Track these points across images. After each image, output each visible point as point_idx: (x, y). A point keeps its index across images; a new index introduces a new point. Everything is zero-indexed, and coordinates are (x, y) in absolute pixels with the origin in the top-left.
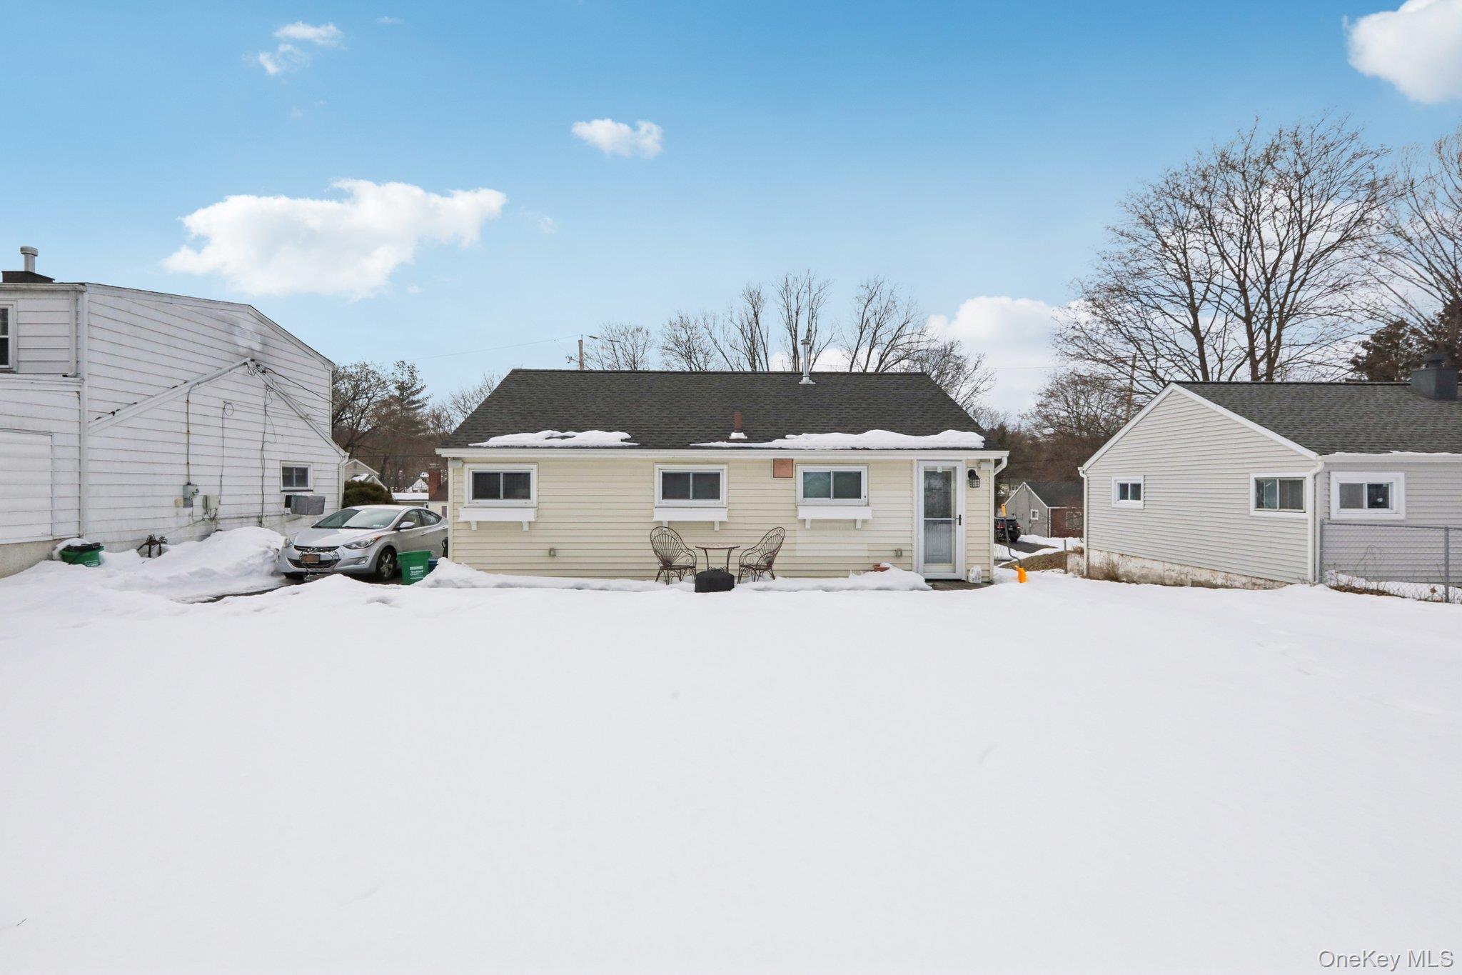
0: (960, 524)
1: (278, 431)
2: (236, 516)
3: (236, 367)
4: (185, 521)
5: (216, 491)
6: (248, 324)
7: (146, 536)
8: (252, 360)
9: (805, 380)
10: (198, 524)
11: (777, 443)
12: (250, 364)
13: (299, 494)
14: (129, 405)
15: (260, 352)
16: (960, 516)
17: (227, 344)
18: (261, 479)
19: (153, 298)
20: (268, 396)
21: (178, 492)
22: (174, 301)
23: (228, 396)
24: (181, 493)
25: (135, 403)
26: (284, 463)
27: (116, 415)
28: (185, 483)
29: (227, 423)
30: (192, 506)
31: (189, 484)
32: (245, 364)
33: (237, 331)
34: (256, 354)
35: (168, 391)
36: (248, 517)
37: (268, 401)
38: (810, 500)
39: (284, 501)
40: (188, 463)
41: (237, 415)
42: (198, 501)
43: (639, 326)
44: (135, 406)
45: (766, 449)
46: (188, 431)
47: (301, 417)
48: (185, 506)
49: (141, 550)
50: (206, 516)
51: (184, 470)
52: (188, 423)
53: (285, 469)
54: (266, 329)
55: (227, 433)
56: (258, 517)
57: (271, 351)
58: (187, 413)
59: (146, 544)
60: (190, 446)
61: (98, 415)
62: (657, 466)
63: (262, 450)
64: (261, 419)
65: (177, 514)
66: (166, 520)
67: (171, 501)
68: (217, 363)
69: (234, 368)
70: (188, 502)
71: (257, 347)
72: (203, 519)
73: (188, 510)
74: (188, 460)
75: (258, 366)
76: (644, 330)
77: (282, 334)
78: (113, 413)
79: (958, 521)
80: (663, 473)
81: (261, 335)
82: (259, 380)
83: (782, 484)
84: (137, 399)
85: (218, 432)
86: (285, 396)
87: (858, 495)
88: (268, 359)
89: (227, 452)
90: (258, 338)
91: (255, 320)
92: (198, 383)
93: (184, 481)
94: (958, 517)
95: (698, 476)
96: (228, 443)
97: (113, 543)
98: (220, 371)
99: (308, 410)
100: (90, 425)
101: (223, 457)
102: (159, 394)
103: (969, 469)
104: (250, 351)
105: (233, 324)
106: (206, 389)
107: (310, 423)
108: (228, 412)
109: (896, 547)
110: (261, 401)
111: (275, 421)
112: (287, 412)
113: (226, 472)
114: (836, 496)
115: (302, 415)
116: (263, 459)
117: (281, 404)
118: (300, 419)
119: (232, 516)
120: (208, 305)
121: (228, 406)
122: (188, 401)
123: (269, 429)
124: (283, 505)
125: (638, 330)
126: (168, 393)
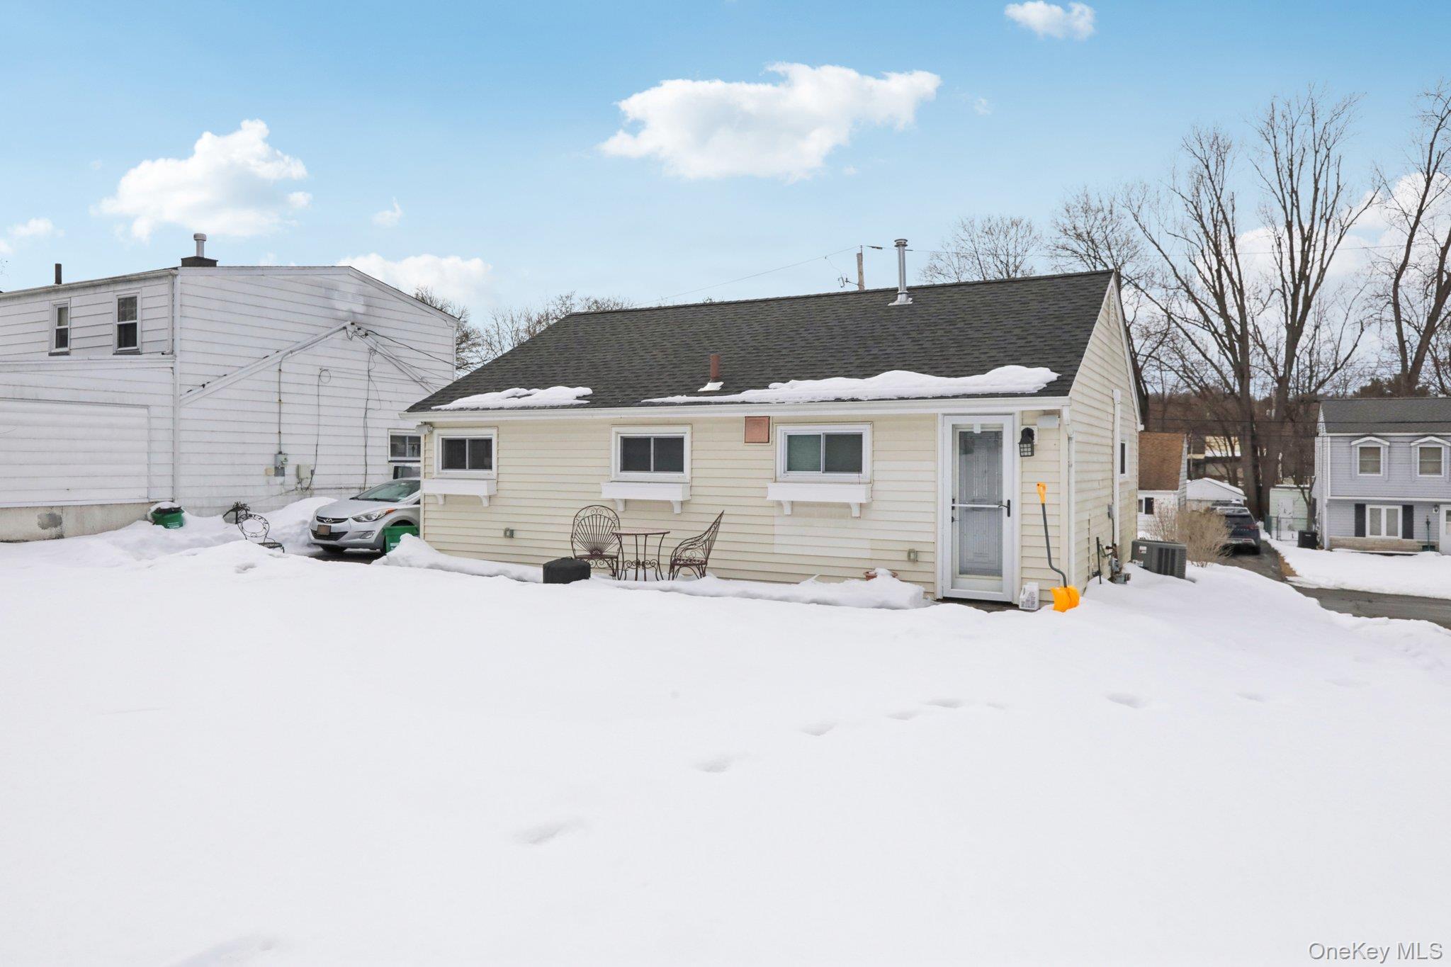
0: (1009, 515)
1: (383, 396)
2: (334, 486)
3: (334, 332)
4: (277, 490)
5: (310, 461)
6: (350, 287)
7: (232, 503)
8: (353, 324)
9: (902, 299)
10: (291, 493)
11: (749, 395)
12: (350, 328)
13: (408, 465)
14: (219, 377)
15: (364, 314)
16: (1009, 501)
17: (326, 310)
18: (363, 448)
19: (244, 272)
20: (371, 360)
21: (269, 461)
22: (265, 272)
23: (325, 362)
24: (273, 462)
25: (225, 375)
26: (393, 431)
27: (206, 387)
28: (277, 452)
29: (323, 391)
30: (283, 475)
31: (280, 453)
32: (345, 328)
33: (336, 295)
34: (359, 316)
35: (259, 361)
36: (347, 488)
37: (372, 365)
38: (795, 475)
39: (392, 472)
40: (280, 432)
41: (334, 382)
42: (290, 470)
43: (1016, 217)
44: (225, 378)
45: (733, 403)
46: (280, 400)
47: (415, 381)
48: (276, 475)
49: (227, 516)
50: (299, 486)
51: (275, 439)
52: (280, 393)
53: (393, 438)
54: (371, 289)
55: (323, 401)
56: (360, 488)
57: (378, 312)
58: (279, 382)
59: (232, 510)
60: (282, 415)
61: (190, 388)
62: (615, 429)
63: (365, 417)
64: (364, 385)
65: (269, 483)
66: (253, 490)
67: (262, 470)
68: (313, 330)
69: (331, 334)
70: (280, 471)
71: (360, 309)
72: (296, 489)
73: (280, 479)
74: (280, 429)
75: (359, 328)
76: (1024, 223)
77: (390, 292)
78: (204, 386)
79: (1005, 510)
80: (621, 437)
81: (365, 296)
82: (362, 344)
83: (756, 451)
84: (227, 371)
85: (314, 400)
86: (394, 360)
87: (857, 468)
88: (372, 320)
89: (323, 421)
90: (362, 300)
91: (357, 281)
92: (291, 352)
93: (275, 450)
94: (1005, 503)
95: (660, 441)
96: (323, 411)
97: (203, 507)
98: (315, 338)
99: (423, 374)
100: (182, 398)
101: (319, 425)
102: (250, 365)
103: (1023, 427)
104: (351, 314)
105: (331, 288)
106: (300, 357)
107: (427, 388)
108: (324, 379)
109: (908, 547)
110: (364, 367)
111: (379, 386)
112: (396, 377)
113: (322, 440)
114: (828, 470)
115: (416, 379)
116: (365, 427)
117: (389, 368)
118: (413, 383)
119: (329, 486)
120: (303, 272)
121: (324, 373)
122: (280, 370)
123: (373, 395)
124: (392, 476)
125: (1015, 224)
126: (259, 363)
